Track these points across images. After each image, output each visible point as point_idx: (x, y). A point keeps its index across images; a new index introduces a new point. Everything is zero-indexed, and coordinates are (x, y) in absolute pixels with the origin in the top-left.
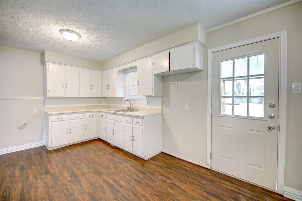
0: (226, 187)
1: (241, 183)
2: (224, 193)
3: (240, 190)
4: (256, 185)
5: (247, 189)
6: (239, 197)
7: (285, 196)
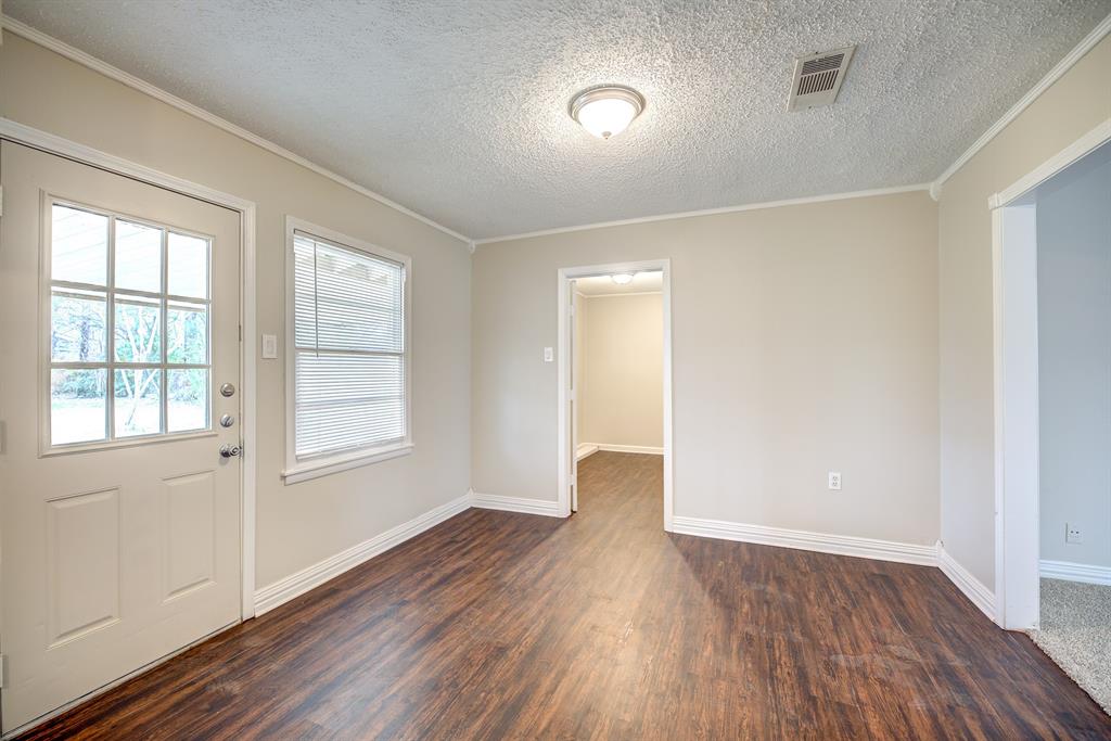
0: (153, 715)
1: (163, 672)
2: (177, 726)
3: (193, 683)
4: (193, 645)
5: (193, 668)
6: (217, 692)
7: (257, 615)
